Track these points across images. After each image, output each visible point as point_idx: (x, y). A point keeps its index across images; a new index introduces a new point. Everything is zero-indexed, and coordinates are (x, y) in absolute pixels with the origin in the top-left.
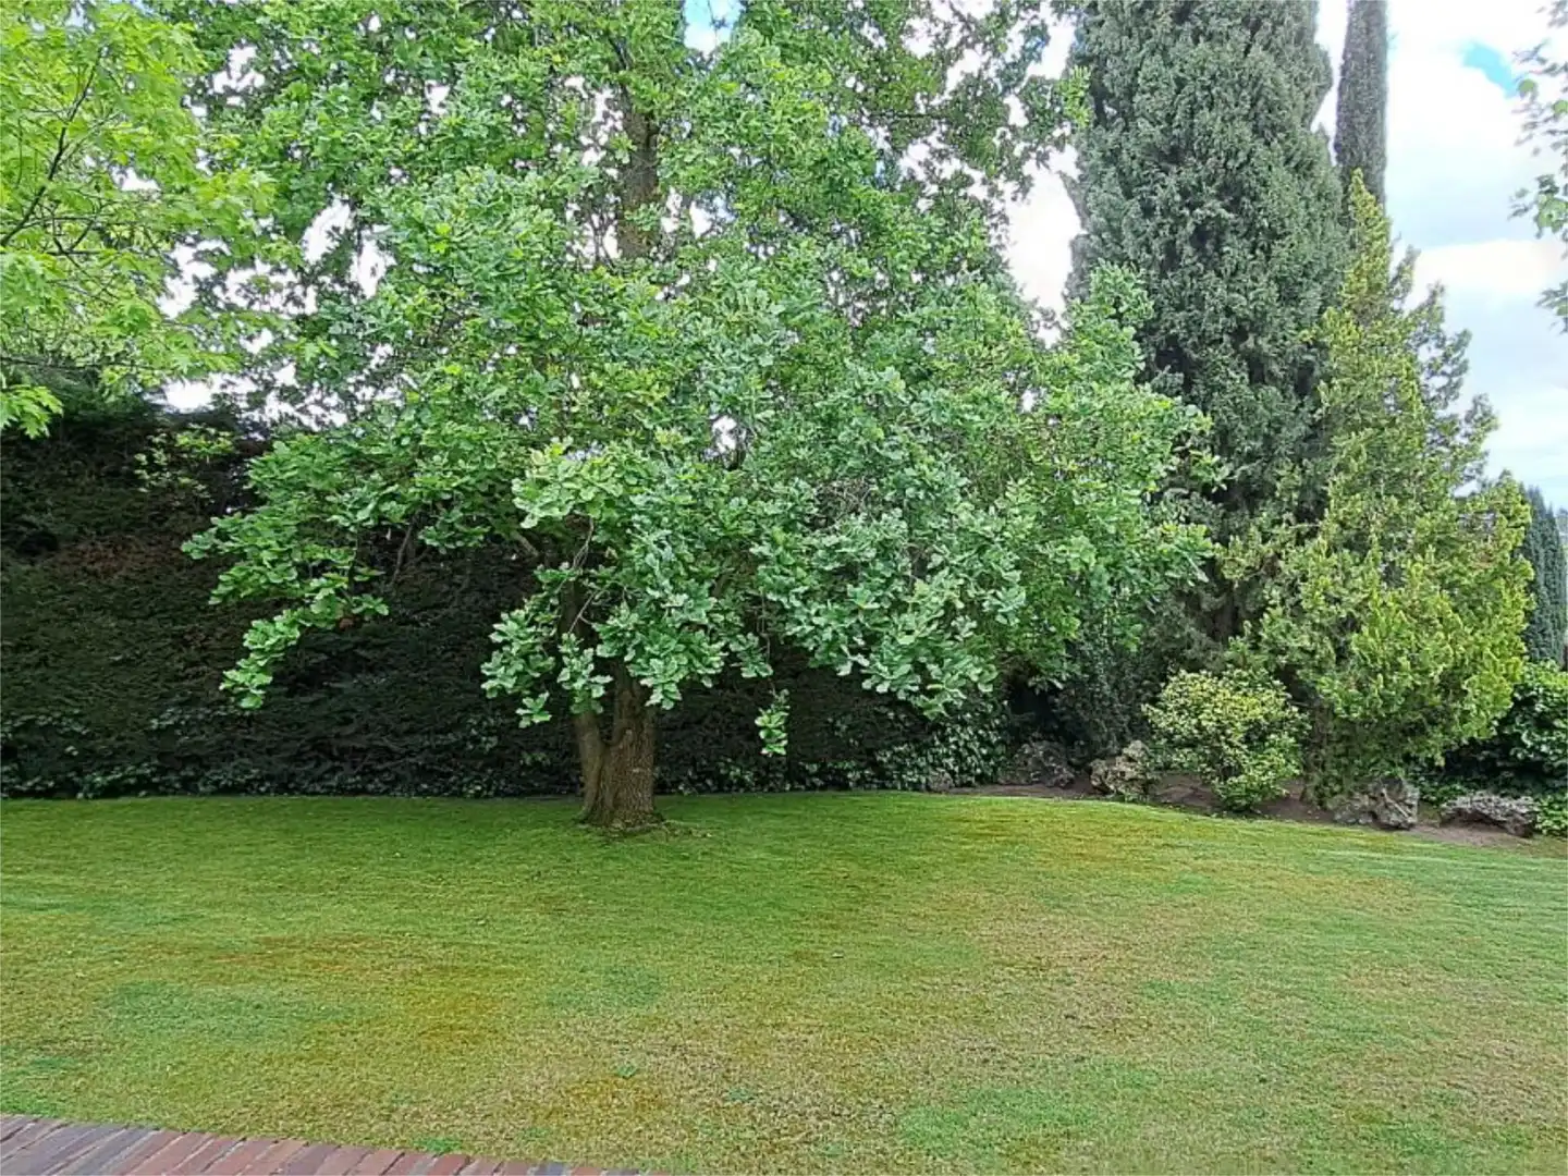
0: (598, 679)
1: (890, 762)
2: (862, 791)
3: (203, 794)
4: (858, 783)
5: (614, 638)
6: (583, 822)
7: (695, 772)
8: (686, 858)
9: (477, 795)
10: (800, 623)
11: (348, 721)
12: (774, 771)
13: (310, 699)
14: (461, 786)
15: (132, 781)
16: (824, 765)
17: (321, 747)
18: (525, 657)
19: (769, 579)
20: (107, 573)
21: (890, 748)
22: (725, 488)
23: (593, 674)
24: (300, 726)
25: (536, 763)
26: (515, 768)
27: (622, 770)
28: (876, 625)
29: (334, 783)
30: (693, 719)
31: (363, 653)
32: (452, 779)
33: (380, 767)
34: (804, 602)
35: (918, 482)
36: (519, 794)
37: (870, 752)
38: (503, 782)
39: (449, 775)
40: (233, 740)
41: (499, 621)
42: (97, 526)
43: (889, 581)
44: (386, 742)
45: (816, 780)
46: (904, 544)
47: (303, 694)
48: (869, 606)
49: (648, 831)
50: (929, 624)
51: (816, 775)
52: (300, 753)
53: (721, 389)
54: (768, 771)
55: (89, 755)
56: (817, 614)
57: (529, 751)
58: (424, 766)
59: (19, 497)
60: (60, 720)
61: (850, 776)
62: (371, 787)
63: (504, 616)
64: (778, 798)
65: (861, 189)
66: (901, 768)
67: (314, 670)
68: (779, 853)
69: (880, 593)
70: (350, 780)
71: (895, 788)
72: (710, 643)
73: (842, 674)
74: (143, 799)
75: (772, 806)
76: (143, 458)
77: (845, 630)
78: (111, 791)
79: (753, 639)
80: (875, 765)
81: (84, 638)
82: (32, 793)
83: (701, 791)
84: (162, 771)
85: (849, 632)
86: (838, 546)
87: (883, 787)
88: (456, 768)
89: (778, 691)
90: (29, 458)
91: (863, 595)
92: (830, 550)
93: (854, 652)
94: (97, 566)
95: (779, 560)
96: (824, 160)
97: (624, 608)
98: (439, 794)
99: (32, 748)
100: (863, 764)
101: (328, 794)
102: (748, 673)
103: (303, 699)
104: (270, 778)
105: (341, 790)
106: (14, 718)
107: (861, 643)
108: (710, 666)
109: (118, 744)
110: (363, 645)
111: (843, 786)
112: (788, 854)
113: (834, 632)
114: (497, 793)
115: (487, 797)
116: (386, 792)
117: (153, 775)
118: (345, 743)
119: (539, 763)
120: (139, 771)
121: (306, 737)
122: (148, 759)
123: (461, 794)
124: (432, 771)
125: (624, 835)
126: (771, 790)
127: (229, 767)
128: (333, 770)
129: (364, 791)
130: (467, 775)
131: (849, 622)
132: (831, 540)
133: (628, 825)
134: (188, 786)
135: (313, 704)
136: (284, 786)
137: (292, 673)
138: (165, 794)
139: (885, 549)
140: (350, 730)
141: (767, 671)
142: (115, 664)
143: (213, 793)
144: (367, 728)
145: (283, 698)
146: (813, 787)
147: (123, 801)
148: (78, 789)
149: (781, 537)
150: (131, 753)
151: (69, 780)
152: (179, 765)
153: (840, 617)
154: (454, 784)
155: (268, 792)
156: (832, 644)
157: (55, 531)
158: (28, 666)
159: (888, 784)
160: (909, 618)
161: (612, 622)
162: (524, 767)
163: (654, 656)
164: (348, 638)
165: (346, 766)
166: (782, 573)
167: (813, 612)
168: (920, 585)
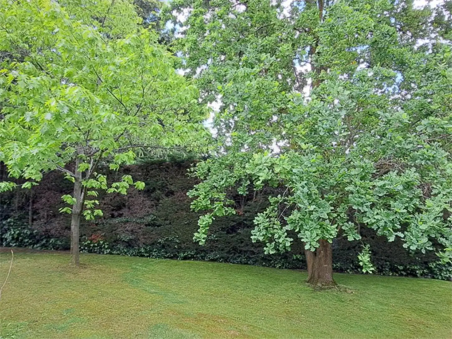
0: (288, 239)
1: (436, 267)
2: (423, 279)
3: (207, 261)
4: (421, 275)
5: (292, 223)
6: (308, 282)
7: (353, 265)
8: (343, 302)
9: (280, 267)
10: (369, 218)
11: (242, 242)
12: (385, 268)
13: (232, 235)
14: (275, 264)
15: (190, 256)
16: (406, 266)
17: (235, 249)
18: (266, 229)
19: (353, 200)
20: (184, 200)
21: (435, 262)
22: (339, 165)
23: (286, 237)
24: (229, 243)
25: (297, 259)
26: (291, 260)
27: (320, 265)
28: (406, 219)
29: (239, 260)
30: (351, 247)
31: (245, 222)
32: (272, 262)
33: (252, 256)
34: (371, 209)
35: (421, 157)
36: (293, 268)
37: (426, 263)
38: (287, 264)
39: (271, 260)
40: (213, 246)
41: (257, 216)
42: (182, 188)
43: (411, 199)
44: (252, 249)
45: (403, 272)
46: (418, 183)
47: (231, 234)
48: (402, 211)
49: (330, 288)
50: (435, 219)
51: (403, 270)
52: (230, 251)
53: (324, 126)
54: (382, 267)
55: (180, 248)
56: (377, 214)
57: (295, 255)
58: (263, 257)
59: (166, 182)
60: (173, 238)
61: (417, 272)
62: (249, 262)
63: (259, 214)
64: (386, 279)
65: (394, 49)
66: (441, 270)
67: (233, 226)
68: (381, 304)
69: (407, 205)
70: (243, 260)
71: (438, 278)
72: (331, 225)
73: (390, 241)
74: (192, 261)
75: (382, 282)
76: (188, 170)
77: (390, 222)
78: (185, 258)
79: (351, 224)
80: (429, 268)
81: (179, 217)
82: (168, 257)
83: (356, 273)
84: (197, 254)
85: (392, 222)
86: (384, 185)
87: (433, 278)
88: (273, 258)
89: (365, 245)
90: (168, 172)
91: (398, 206)
92: (382, 187)
93: (395, 231)
94: (182, 199)
95: (358, 192)
96: (376, 41)
97: (295, 212)
98: (268, 266)
99: (168, 245)
100: (423, 268)
101: (237, 263)
102: (350, 239)
103: (230, 235)
104: (222, 257)
105: (241, 263)
106: (164, 238)
107: (399, 227)
108: (331, 235)
109: (187, 246)
110: (246, 220)
111: (415, 276)
112: (386, 305)
113: (385, 222)
114: (286, 268)
115: (283, 268)
116: (253, 264)
117: (194, 254)
118: (241, 249)
119: (298, 259)
120: (191, 253)
121: (231, 246)
122: (193, 250)
123: (275, 267)
124: (266, 259)
125: (321, 289)
126: (384, 274)
127: (212, 253)
128: (239, 257)
129: (247, 264)
130: (276, 261)
131: (391, 218)
132: (381, 183)
133: (323, 285)
134: (203, 258)
135: (232, 237)
136: (226, 260)
137: (227, 228)
138: (197, 260)
139: (408, 186)
140: (243, 245)
141: (359, 237)
142: (186, 224)
143: (209, 261)
144: (247, 245)
145: (225, 235)
146: (402, 275)
147: (187, 261)
148: (178, 257)
149: (358, 183)
150: (189, 248)
151: (176, 255)
152: (201, 252)
153: (388, 216)
154: (273, 263)
155: (222, 261)
156: (385, 227)
157: (173, 190)
158: (167, 224)
159: (435, 276)
160: (424, 216)
161: (291, 217)
162: (294, 260)
163: (307, 230)
164: (241, 218)
165: (243, 256)
166: (360, 197)
167: (376, 213)
168: (429, 202)
